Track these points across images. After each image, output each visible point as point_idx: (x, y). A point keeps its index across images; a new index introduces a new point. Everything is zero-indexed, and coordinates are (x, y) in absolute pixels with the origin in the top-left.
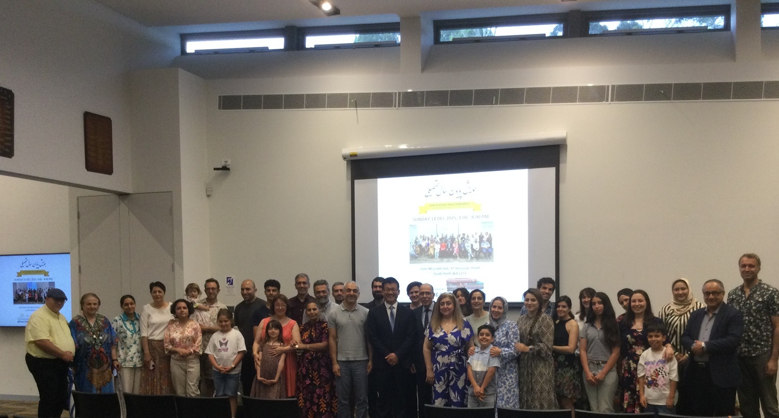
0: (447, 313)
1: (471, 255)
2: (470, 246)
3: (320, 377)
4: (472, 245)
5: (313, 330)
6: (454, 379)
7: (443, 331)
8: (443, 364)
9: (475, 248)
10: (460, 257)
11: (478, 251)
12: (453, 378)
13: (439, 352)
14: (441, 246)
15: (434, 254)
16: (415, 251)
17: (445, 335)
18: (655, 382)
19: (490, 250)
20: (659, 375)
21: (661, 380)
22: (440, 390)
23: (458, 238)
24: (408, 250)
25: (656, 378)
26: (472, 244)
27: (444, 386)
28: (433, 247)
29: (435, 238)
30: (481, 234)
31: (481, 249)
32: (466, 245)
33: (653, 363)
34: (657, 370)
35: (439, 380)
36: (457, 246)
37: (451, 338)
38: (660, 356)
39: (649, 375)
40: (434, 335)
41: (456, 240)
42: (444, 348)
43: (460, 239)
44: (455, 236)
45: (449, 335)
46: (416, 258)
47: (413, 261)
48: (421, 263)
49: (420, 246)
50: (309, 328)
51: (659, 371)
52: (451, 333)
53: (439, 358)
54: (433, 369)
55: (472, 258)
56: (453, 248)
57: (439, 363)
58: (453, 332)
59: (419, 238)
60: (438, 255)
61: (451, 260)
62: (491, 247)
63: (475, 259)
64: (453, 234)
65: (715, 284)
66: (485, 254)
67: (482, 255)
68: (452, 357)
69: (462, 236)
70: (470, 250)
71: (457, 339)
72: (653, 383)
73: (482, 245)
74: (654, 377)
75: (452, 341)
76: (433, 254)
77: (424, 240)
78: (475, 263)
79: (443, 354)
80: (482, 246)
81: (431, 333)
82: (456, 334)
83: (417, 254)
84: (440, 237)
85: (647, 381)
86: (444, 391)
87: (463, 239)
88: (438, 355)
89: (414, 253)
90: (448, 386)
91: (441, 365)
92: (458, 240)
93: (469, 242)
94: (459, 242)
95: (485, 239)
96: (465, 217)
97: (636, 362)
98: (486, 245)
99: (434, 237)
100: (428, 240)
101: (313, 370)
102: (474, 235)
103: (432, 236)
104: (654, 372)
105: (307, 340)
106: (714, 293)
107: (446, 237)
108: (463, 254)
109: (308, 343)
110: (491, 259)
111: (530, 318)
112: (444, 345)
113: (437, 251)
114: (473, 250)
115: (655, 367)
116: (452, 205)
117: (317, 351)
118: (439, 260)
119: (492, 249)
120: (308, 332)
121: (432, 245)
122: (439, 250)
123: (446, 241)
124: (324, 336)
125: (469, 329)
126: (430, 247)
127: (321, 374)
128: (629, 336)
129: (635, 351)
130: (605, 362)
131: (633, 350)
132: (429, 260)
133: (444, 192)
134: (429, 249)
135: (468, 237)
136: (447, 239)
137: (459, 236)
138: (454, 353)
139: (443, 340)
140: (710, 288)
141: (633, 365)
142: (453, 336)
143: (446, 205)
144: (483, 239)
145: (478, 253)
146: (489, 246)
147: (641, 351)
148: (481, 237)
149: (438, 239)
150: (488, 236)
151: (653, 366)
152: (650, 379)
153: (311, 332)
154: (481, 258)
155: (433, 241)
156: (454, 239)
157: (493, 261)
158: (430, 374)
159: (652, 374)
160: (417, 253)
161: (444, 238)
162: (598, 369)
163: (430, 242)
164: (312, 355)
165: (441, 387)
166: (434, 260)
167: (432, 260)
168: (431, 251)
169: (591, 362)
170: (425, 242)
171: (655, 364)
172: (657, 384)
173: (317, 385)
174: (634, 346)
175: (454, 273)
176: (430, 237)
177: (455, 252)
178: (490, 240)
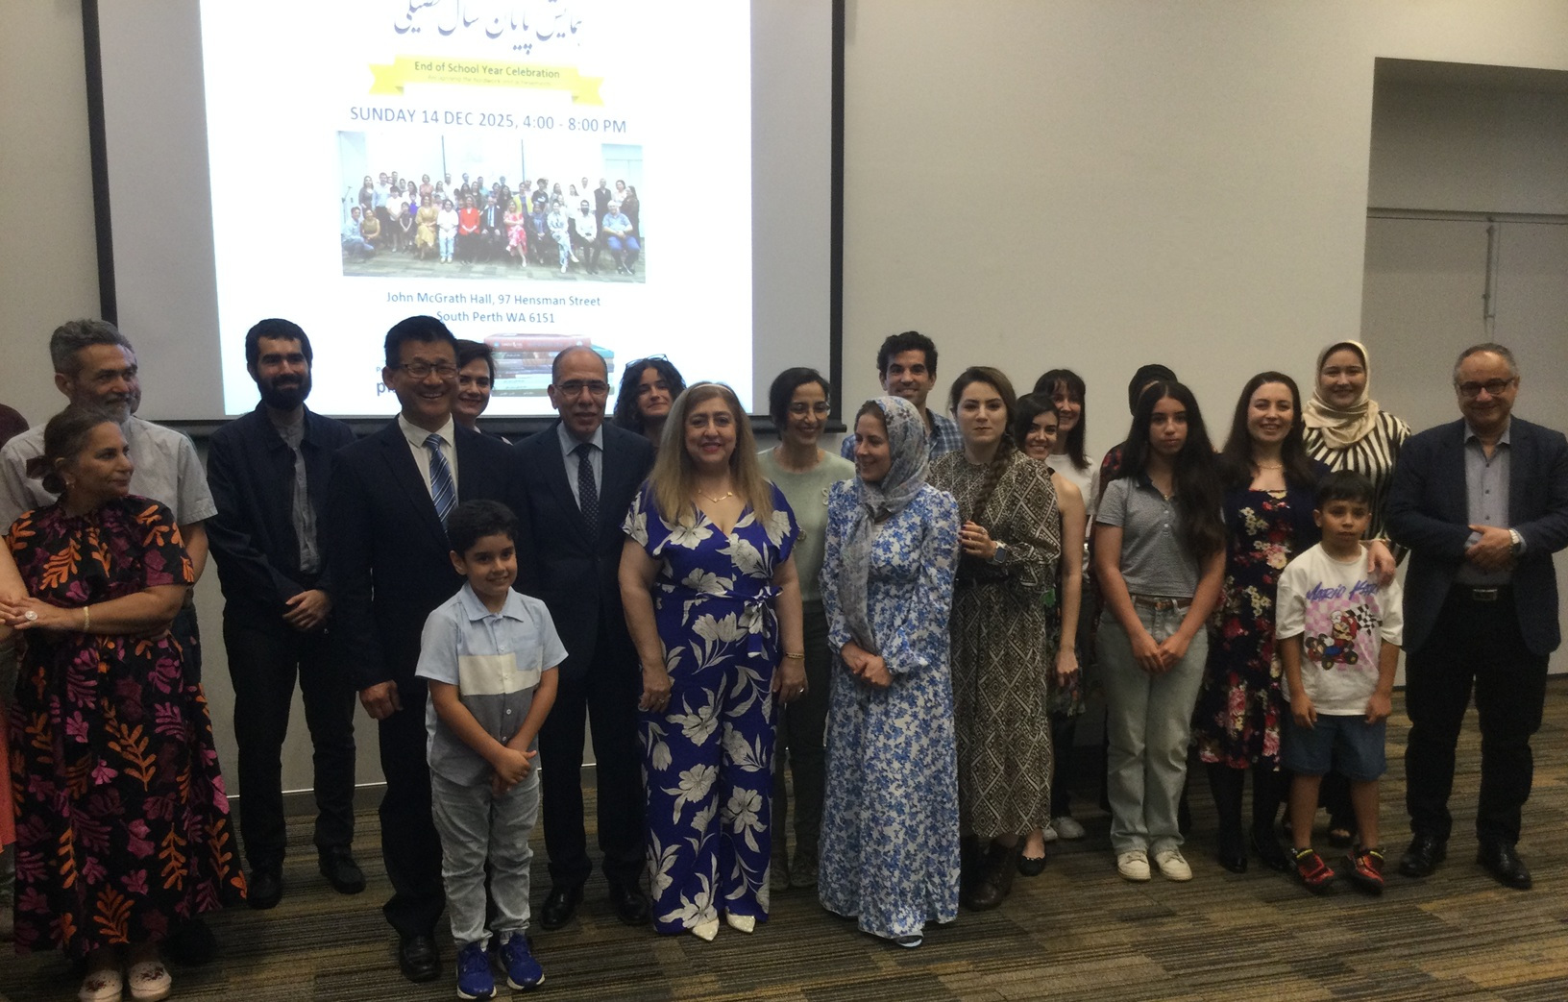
0: (715, 457)
1: (569, 257)
2: (566, 226)
3: (156, 745)
4: (572, 222)
5: (94, 542)
6: (754, 695)
7: (707, 521)
8: (718, 644)
9: (583, 235)
10: (533, 260)
11: (593, 244)
12: (746, 694)
13: (698, 602)
14: (462, 220)
15: (437, 245)
16: (364, 230)
17: (718, 539)
18: (1346, 650)
19: (633, 243)
20: (1359, 627)
21: (1366, 643)
22: (699, 738)
23: (522, 192)
24: (337, 225)
25: (1349, 638)
26: (573, 218)
27: (714, 719)
28: (432, 219)
29: (439, 188)
30: (603, 184)
31: (603, 236)
32: (551, 218)
33: (1337, 594)
34: (1351, 613)
35: (698, 702)
36: (521, 221)
37: (739, 549)
38: (1356, 571)
39: (1328, 631)
40: (675, 539)
41: (517, 198)
42: (719, 588)
43: (529, 196)
44: (513, 185)
45: (733, 539)
46: (367, 255)
47: (355, 268)
48: (386, 275)
49: (382, 213)
50: (70, 533)
51: (1360, 617)
52: (736, 530)
53: (703, 625)
54: (666, 662)
55: (572, 266)
56: (506, 227)
57: (701, 642)
58: (738, 525)
59: (376, 181)
60: (451, 249)
61: (501, 268)
62: (635, 233)
63: (583, 272)
64: (502, 179)
65: (1492, 358)
66: (616, 254)
67: (606, 257)
68: (750, 616)
69: (535, 187)
70: (565, 240)
71: (761, 551)
72: (1341, 653)
73: (605, 222)
74: (1343, 636)
75: (745, 559)
76: (431, 244)
77: (396, 190)
78: (584, 286)
79: (717, 608)
80: (607, 228)
81: (657, 532)
82: (755, 534)
83: (372, 242)
84: (457, 183)
85: (1320, 649)
86: (712, 738)
87: (542, 200)
88: (695, 612)
89: (358, 237)
90: (722, 718)
91: (708, 650)
92: (523, 199)
93: (562, 209)
94: (524, 206)
95: (617, 200)
96: (546, 122)
97: (1270, 590)
98: (618, 226)
99: (433, 183)
100: (413, 192)
101: (121, 718)
102: (579, 188)
103: (426, 180)
104: (1344, 619)
105: (75, 591)
106: (1493, 384)
107: (480, 185)
108: (541, 251)
109: (80, 604)
110: (638, 274)
111: (977, 470)
112: (718, 575)
113: (448, 234)
114: (576, 240)
115: (1347, 605)
116: (497, 72)
117: (131, 631)
118: (454, 266)
119: (639, 240)
120: (71, 551)
121: (427, 211)
122: (453, 233)
123: (480, 202)
124: (155, 561)
125: (784, 514)
126: (418, 219)
127: (158, 730)
128: (1248, 512)
129: (1265, 559)
130: (1187, 602)
131: (1258, 555)
132: (419, 264)
133: (467, 24)
134: (415, 227)
135: (557, 191)
136: (483, 193)
137: (525, 185)
138: (754, 602)
139: (712, 556)
140: (1480, 371)
141: (1259, 602)
142: (745, 543)
143: (474, 70)
144: (611, 203)
145: (592, 250)
146: (630, 227)
147: (1283, 557)
148: (603, 197)
149: (449, 192)
150: (625, 194)
151: (1337, 603)
152: (1329, 642)
153: (86, 549)
154: (603, 267)
155: (429, 198)
156: (510, 197)
157: (642, 281)
158: (656, 681)
159: (1338, 627)
160: (371, 236)
161: (470, 191)
162: (1165, 621)
163: (418, 200)
164: (109, 657)
165: (702, 725)
166: (437, 266)
167: (428, 265)
168: (425, 234)
169: (1142, 600)
170: (399, 201)
171: (1345, 596)
172: (1357, 657)
173: (146, 780)
174: (1258, 544)
175: (511, 317)
176: (419, 183)
177: (513, 242)
178: (631, 209)
